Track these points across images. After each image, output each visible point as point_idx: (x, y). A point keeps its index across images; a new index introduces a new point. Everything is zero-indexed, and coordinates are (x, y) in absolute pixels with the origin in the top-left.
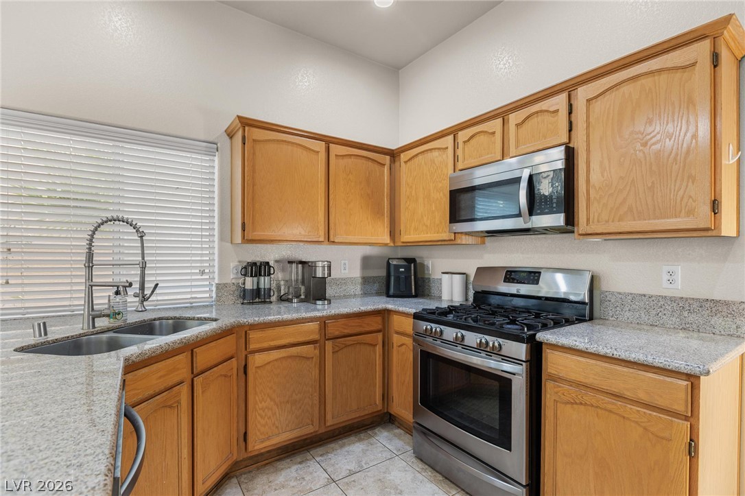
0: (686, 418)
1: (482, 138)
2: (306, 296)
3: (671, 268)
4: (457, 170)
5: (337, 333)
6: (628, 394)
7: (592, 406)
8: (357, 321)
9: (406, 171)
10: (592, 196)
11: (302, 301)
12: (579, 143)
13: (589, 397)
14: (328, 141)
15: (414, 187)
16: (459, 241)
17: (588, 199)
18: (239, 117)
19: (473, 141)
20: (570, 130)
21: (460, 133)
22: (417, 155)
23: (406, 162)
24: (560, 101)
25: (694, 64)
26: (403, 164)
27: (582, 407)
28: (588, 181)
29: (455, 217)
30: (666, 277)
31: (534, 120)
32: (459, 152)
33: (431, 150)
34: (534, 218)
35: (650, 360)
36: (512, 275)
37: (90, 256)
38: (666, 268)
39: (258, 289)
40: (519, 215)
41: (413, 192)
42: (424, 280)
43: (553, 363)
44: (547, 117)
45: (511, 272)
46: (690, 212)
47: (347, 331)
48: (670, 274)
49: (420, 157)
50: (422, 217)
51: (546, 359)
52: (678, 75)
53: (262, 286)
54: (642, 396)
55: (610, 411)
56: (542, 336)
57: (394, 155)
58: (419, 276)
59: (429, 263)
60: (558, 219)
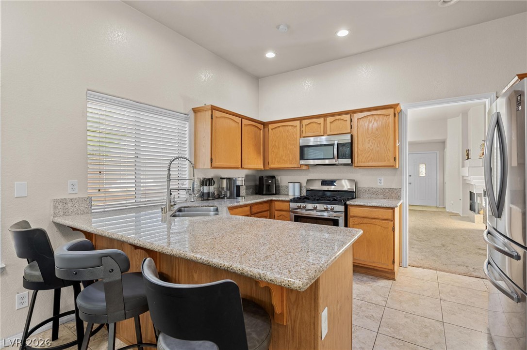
0: (392, 221)
1: (314, 125)
2: (230, 196)
3: (380, 178)
4: (301, 137)
5: (255, 212)
6: (376, 217)
7: (365, 223)
8: (261, 206)
9: (272, 133)
10: (359, 153)
11: (228, 198)
12: (355, 133)
13: (365, 221)
14: (242, 117)
15: (277, 141)
16: (302, 168)
17: (358, 154)
18: (212, 106)
19: (310, 125)
20: (351, 128)
21: (303, 121)
22: (279, 127)
23: (272, 129)
24: (348, 117)
25: (389, 115)
26: (270, 130)
27: (362, 225)
28: (358, 148)
29: (302, 157)
30: (379, 181)
31: (337, 122)
32: (303, 129)
33: (287, 126)
34: (339, 160)
35: (383, 205)
36: (324, 183)
37: (169, 175)
38: (379, 178)
39: (209, 193)
40: (333, 158)
41: (277, 144)
42: (279, 186)
43: (353, 211)
44: (342, 121)
45: (324, 181)
46: (389, 160)
47: (259, 211)
48: (380, 180)
49: (281, 128)
50: (282, 156)
51: (350, 210)
52: (385, 117)
53: (211, 191)
54: (380, 217)
55: (371, 224)
56: (348, 203)
57: (265, 124)
58: (277, 185)
59: (278, 178)
60: (348, 161)
